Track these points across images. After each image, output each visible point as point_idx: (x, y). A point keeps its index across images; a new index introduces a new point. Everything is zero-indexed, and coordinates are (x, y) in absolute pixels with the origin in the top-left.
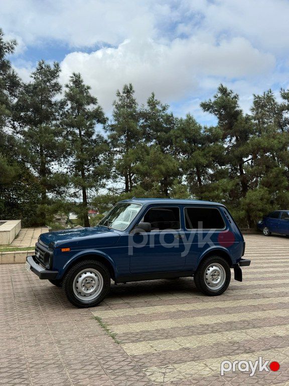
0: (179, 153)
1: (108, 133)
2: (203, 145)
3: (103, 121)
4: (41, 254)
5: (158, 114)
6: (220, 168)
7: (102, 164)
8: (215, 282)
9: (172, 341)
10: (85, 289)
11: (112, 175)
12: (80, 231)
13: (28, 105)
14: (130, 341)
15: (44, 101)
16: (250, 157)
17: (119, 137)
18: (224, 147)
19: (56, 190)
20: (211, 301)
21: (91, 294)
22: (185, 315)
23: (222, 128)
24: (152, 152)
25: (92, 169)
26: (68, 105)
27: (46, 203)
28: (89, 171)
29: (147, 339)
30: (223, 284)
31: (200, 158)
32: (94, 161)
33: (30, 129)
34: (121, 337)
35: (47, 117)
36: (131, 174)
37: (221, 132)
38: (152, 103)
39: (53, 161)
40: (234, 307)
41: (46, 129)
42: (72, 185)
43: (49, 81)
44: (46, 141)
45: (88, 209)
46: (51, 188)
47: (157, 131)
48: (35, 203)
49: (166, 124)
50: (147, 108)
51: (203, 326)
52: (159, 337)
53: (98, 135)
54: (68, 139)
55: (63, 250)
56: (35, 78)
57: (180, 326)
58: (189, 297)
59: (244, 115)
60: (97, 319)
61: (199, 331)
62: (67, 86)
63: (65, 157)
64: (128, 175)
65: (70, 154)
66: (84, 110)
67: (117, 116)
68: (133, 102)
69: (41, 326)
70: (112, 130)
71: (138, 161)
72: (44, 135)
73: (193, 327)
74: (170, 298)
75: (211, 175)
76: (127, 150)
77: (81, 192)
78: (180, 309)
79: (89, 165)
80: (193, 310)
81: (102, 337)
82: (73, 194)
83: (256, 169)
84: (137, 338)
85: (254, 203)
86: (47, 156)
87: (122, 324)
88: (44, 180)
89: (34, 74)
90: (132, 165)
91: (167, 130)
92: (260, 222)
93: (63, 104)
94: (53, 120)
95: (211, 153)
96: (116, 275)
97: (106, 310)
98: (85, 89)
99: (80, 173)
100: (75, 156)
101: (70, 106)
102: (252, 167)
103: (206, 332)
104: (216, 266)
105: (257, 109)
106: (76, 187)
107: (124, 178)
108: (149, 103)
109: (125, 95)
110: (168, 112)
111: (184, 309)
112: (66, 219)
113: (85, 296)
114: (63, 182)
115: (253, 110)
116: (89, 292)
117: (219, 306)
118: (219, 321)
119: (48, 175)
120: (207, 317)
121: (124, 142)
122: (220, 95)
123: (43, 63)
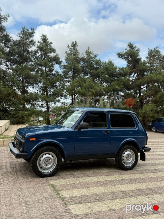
0: (103, 83)
1: (62, 70)
2: (117, 78)
3: (59, 63)
4: (17, 141)
5: (92, 59)
6: (127, 92)
7: (58, 88)
8: (128, 162)
9: (103, 203)
10: (45, 165)
11: (64, 94)
12: (45, 127)
13: (15, 52)
14: (74, 203)
15: (25, 50)
16: (145, 86)
17: (69, 72)
18: (130, 80)
19: (31, 103)
20: (126, 174)
21: (49, 169)
22: (110, 184)
23: (129, 68)
24: (87, 81)
25: (52, 91)
26: (39, 53)
27: (25, 110)
28: (50, 92)
29: (86, 202)
30: (133, 163)
31: (115, 86)
32: (53, 86)
33: (16, 67)
34: (68, 199)
35: (26, 60)
36: (75, 95)
37: (129, 71)
38: (88, 53)
39: (29, 86)
40: (141, 178)
41: (26, 67)
42: (40, 100)
43: (28, 38)
44: (25, 74)
45: (50, 114)
46: (28, 102)
47: (91, 69)
48: (18, 110)
49: (96, 65)
50: (85, 56)
51: (123, 192)
52: (94, 200)
53: (56, 71)
54: (38, 73)
55: (31, 139)
56: (20, 37)
57: (107, 192)
58: (111, 171)
59: (142, 61)
60: (53, 186)
61: (121, 196)
62: (38, 42)
63: (36, 84)
64: (73, 95)
65: (39, 82)
66: (48, 56)
67: (67, 60)
68: (77, 52)
69: (15, 190)
70: (64, 68)
71: (79, 87)
72: (24, 70)
73: (116, 192)
74: (100, 172)
75: (122, 96)
76: (73, 80)
77: (46, 104)
78: (106, 179)
79: (51, 89)
80: (115, 180)
81: (56, 199)
82: (41, 106)
83: (149, 93)
84: (79, 200)
85: (148, 113)
86: (26, 83)
87: (69, 190)
88: (24, 97)
89: (19, 34)
90: (76, 89)
91: (97, 69)
92: (150, 124)
93: (36, 52)
94: (30, 61)
95: (122, 83)
96: (65, 156)
97: (58, 179)
98: (49, 44)
99: (45, 93)
100: (42, 83)
101: (40, 53)
102: (146, 91)
103: (125, 196)
104: (129, 151)
105: (150, 58)
106: (43, 101)
107: (71, 96)
108: (86, 53)
109: (72, 48)
110: (98, 58)
111: (109, 179)
112: (37, 120)
113: (45, 169)
114: (35, 98)
115: (147, 58)
116: (48, 167)
117: (131, 177)
118: (133, 188)
119: (27, 94)
120: (125, 186)
121: (71, 75)
122: (128, 49)
123: (25, 28)
